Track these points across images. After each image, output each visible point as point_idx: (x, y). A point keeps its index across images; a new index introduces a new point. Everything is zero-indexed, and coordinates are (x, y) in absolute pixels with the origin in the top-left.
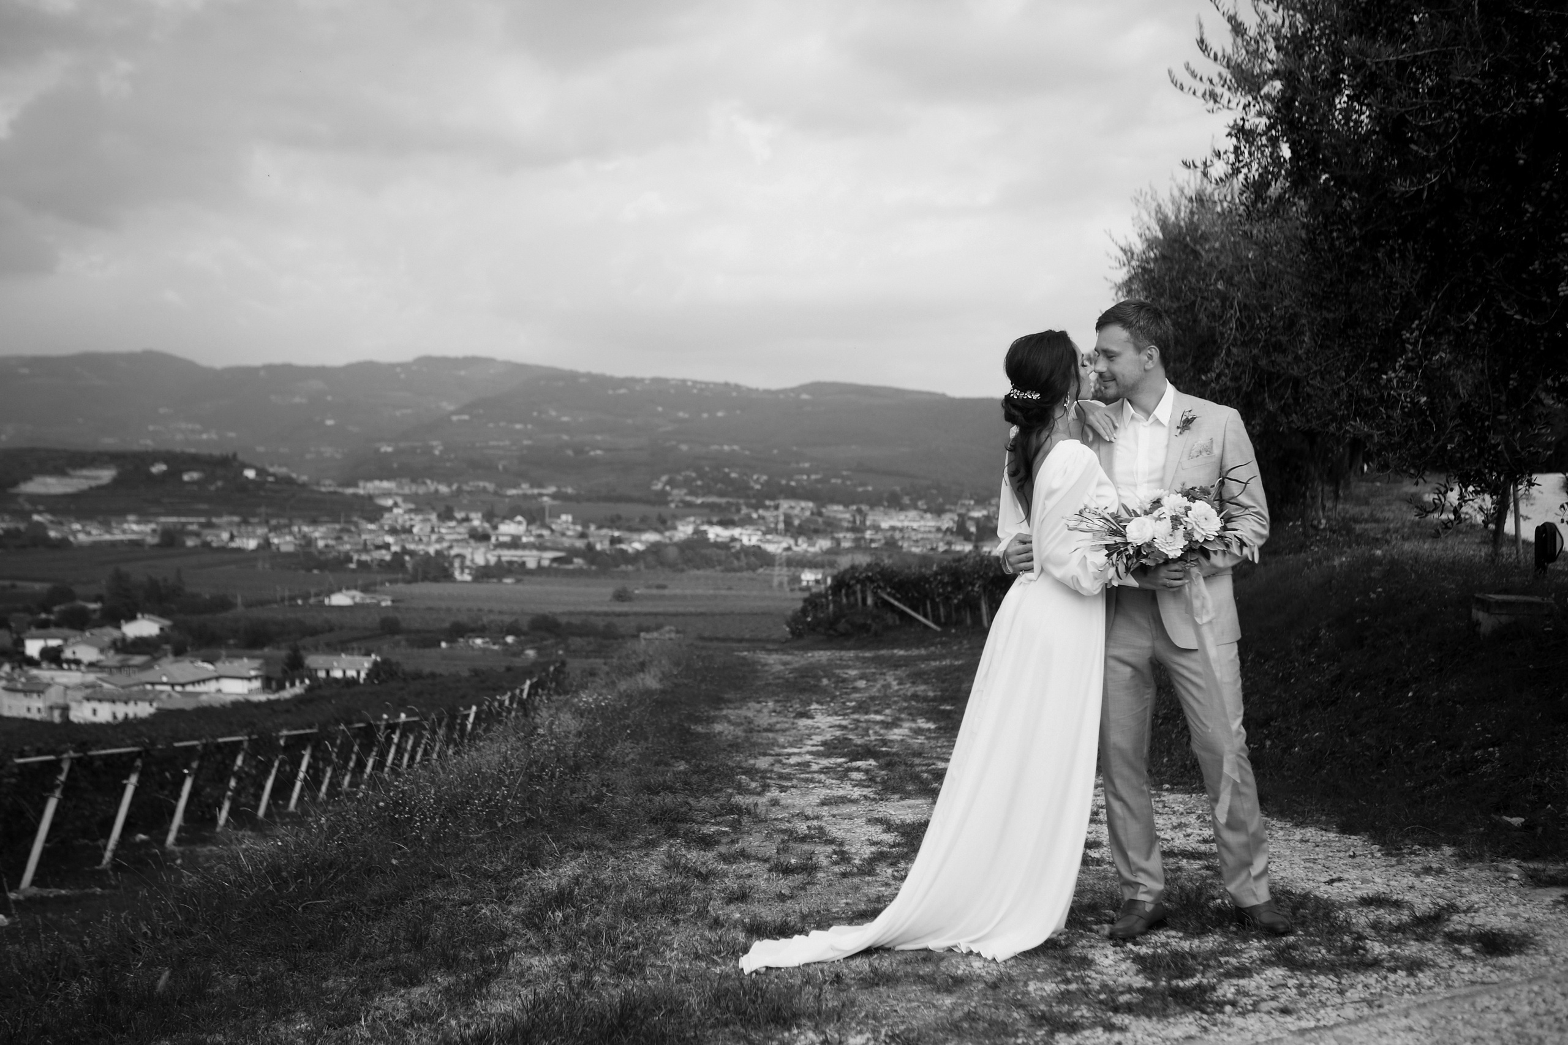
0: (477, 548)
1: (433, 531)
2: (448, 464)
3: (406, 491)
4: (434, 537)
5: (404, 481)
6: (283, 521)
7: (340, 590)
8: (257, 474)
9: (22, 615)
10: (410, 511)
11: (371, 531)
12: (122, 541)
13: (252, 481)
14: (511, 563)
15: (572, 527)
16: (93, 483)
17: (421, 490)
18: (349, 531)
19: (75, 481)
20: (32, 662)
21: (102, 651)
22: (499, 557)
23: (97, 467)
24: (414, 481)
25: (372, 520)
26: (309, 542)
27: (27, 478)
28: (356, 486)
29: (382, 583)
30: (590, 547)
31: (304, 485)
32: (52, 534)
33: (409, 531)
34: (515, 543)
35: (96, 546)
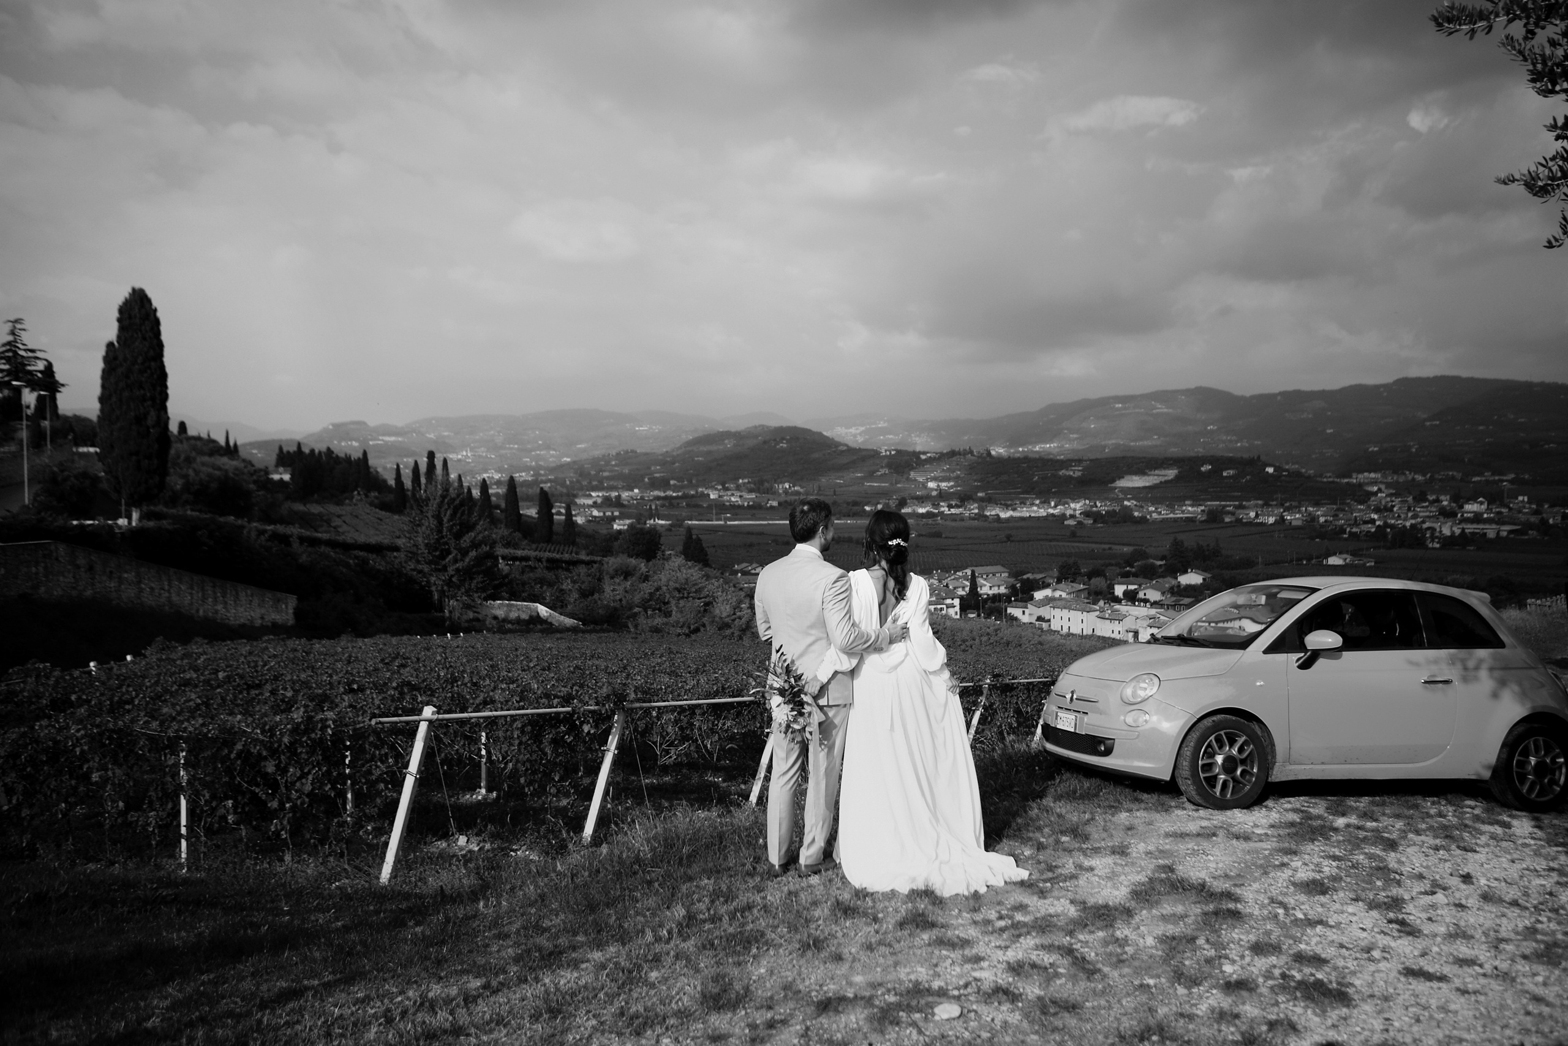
0: (1446, 523)
1: (1409, 509)
2: (1422, 459)
3: (1389, 479)
4: (1410, 515)
5: (1387, 472)
6: (1294, 504)
7: (1334, 554)
8: (1275, 471)
9: (1113, 568)
10: (1391, 495)
11: (1360, 510)
12: (1182, 518)
13: (1271, 475)
14: (1473, 534)
15: (1527, 506)
16: (1163, 479)
17: (1402, 479)
18: (1343, 510)
19: (1151, 478)
20: (1117, 600)
21: (1163, 594)
22: (1463, 529)
23: (1165, 469)
24: (1395, 472)
25: (1361, 503)
26: (1313, 519)
27: (1121, 477)
28: (1351, 477)
29: (1368, 549)
30: (1544, 522)
31: (1309, 477)
32: (1136, 514)
33: (1391, 509)
34: (1477, 518)
35: (1164, 521)
